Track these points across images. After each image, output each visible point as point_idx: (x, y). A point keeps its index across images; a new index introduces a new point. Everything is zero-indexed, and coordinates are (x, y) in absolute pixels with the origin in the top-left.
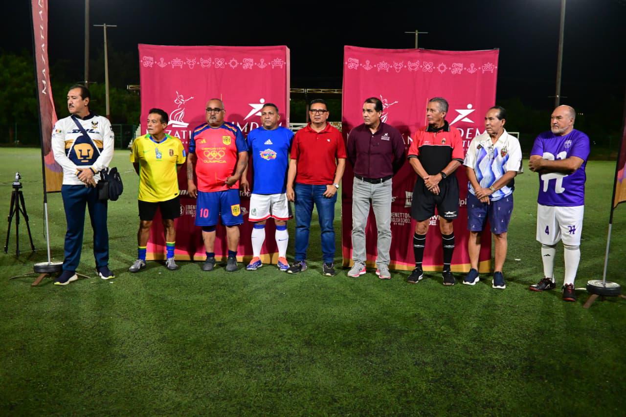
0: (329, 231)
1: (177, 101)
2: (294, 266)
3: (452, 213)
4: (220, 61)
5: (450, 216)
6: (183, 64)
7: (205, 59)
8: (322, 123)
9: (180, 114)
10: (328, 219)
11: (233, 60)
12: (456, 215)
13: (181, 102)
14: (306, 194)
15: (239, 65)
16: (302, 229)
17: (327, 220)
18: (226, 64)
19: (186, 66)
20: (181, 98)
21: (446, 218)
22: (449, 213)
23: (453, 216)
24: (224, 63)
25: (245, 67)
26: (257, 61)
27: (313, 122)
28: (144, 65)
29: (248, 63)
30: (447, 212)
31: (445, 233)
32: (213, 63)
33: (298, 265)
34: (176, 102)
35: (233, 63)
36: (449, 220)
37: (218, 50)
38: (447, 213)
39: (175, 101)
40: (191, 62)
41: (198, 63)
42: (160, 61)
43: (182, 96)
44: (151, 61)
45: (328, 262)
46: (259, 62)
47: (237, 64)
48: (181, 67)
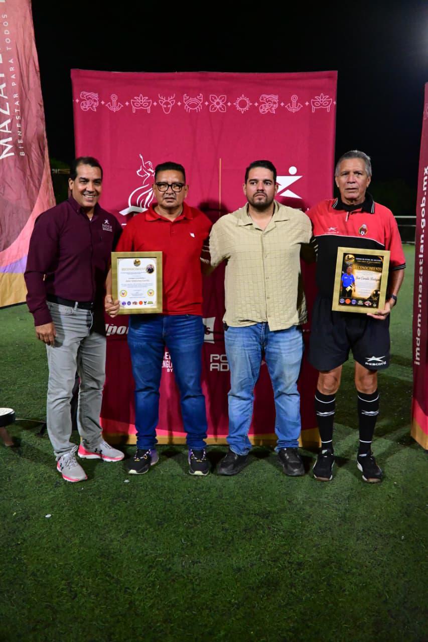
0: (194, 397)
1: (142, 173)
2: (138, 460)
3: (378, 359)
4: (218, 100)
5: (374, 364)
6: (153, 105)
7: (191, 95)
8: (178, 206)
9: (147, 194)
10: (193, 375)
11: (243, 98)
12: (385, 363)
13: (149, 174)
14: (152, 334)
15: (253, 108)
16: (146, 393)
17: (191, 377)
18: (229, 104)
19: (157, 110)
20: (148, 166)
21: (367, 367)
22: (373, 358)
23: (379, 364)
24: (226, 104)
25: (264, 109)
26: (284, 98)
27: (162, 206)
28: (82, 108)
29: (269, 104)
30: (371, 357)
31: (365, 390)
32: (207, 103)
33: (145, 457)
34: (139, 173)
35: (242, 103)
36: (372, 370)
37: (215, 79)
38: (371, 359)
39: (138, 171)
40: (167, 102)
41: (179, 104)
42: (111, 102)
43: (150, 163)
44: (95, 101)
45: (197, 449)
46: (288, 101)
47: (249, 104)
48: (149, 112)
